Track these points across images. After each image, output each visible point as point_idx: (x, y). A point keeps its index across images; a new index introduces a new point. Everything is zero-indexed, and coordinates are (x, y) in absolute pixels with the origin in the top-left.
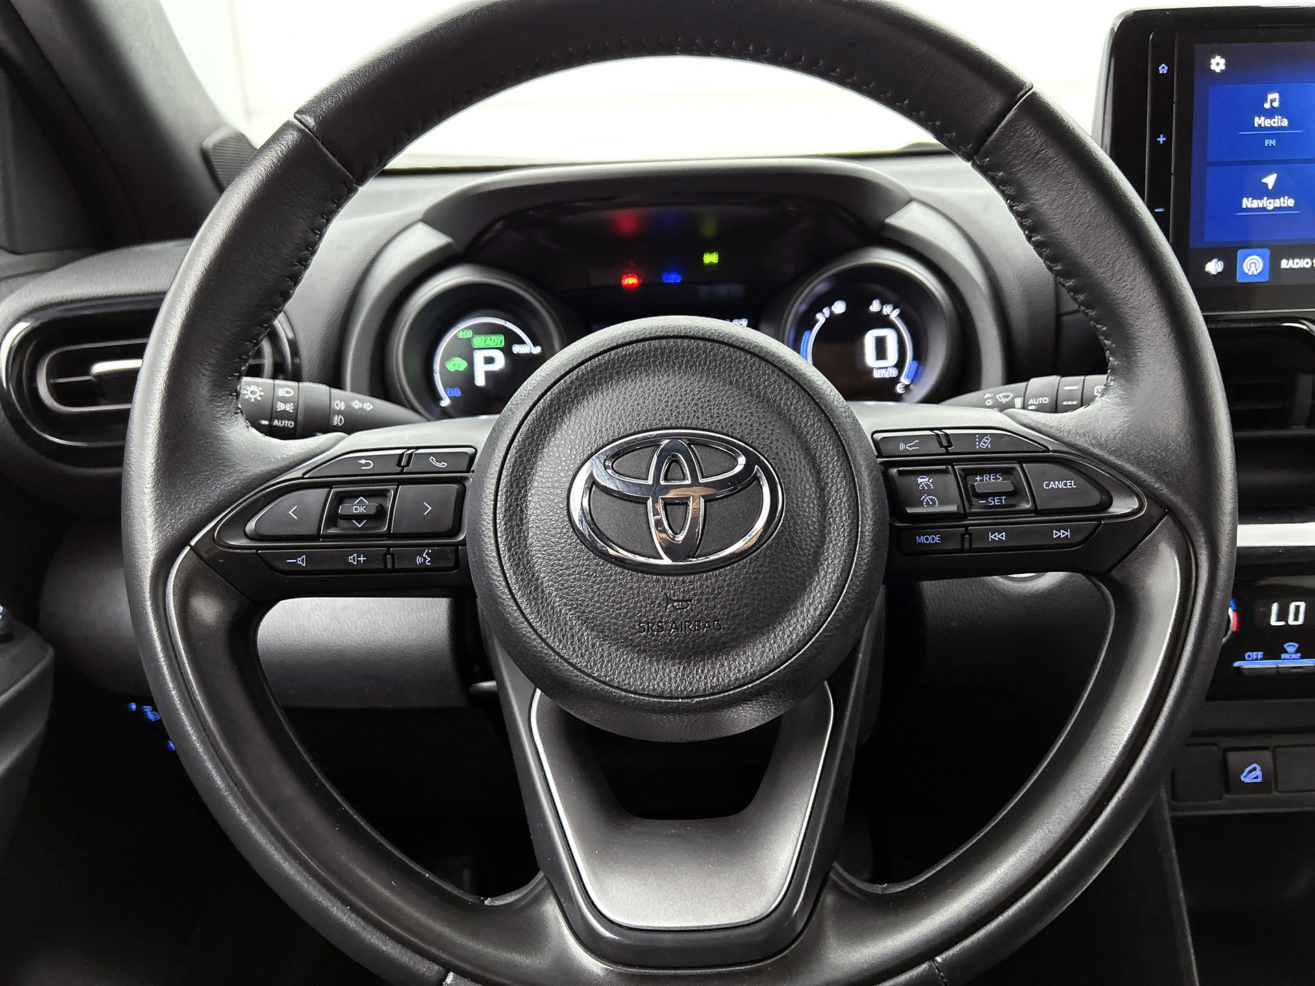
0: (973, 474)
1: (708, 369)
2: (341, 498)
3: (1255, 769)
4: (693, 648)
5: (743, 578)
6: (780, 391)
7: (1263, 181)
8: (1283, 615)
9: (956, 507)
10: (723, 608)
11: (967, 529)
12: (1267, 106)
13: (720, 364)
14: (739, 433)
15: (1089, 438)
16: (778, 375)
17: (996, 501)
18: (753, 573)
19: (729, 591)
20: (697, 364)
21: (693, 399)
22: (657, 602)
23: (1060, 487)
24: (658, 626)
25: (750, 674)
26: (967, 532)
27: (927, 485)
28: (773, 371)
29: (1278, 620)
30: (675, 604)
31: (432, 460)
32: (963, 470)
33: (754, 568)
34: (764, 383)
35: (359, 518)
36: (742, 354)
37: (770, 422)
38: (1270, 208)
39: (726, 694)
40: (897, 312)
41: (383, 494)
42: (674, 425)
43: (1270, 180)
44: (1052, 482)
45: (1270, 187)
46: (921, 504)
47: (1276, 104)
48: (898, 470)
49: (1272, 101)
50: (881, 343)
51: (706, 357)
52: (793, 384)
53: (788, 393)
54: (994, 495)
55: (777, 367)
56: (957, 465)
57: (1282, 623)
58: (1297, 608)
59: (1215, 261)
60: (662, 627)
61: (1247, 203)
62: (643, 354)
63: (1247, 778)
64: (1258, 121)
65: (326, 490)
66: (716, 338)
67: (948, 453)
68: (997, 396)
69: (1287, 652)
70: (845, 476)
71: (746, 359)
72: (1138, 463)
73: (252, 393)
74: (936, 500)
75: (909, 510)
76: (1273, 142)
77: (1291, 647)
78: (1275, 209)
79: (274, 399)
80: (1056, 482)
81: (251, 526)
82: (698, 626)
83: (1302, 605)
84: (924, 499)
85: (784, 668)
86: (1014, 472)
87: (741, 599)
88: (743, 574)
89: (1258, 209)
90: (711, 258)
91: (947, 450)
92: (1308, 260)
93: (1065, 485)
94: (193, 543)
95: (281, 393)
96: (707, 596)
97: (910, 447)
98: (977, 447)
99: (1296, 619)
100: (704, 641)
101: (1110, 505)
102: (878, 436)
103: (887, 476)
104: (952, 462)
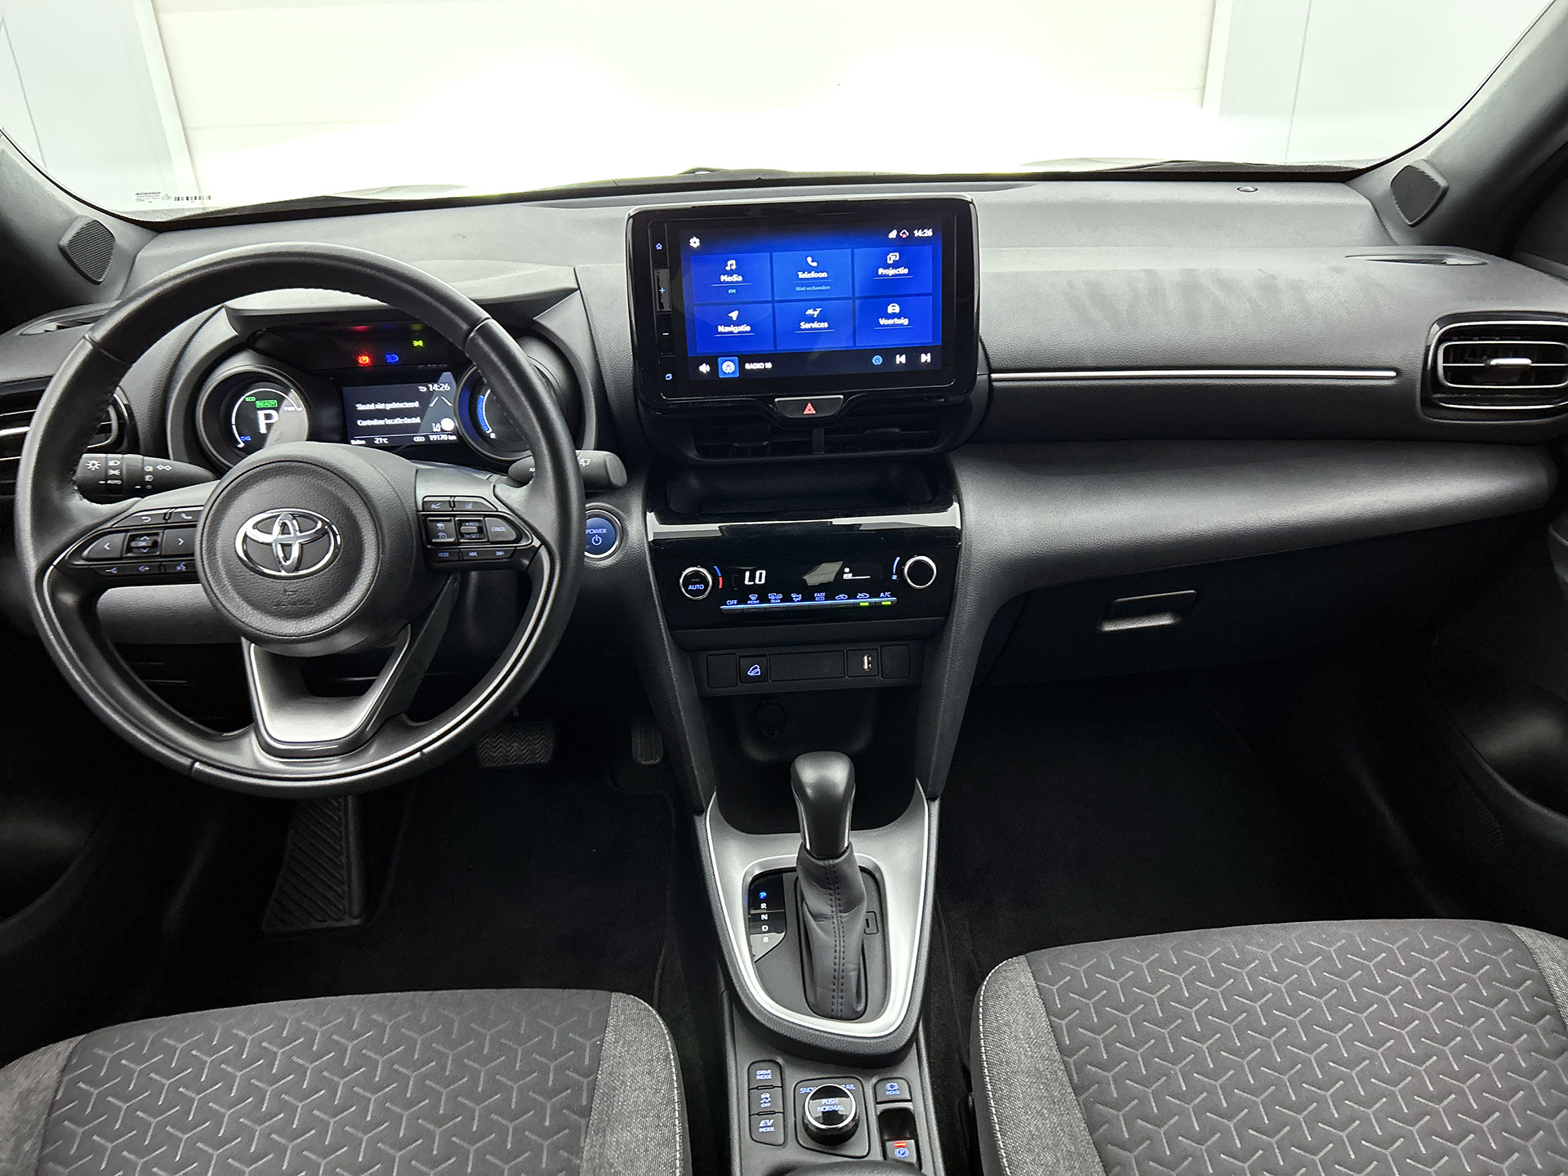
0: (463, 522)
2: (133, 538)
3: (756, 668)
4: (300, 614)
5: (322, 581)
7: (730, 315)
8: (752, 578)
9: (454, 539)
10: (312, 595)
11: (460, 550)
12: (728, 268)
14: (319, 511)
17: (473, 536)
18: (327, 578)
19: (315, 587)
21: (297, 493)
22: (281, 592)
23: (500, 530)
26: (460, 552)
27: (441, 527)
28: (338, 479)
29: (749, 581)
30: (289, 594)
31: (183, 515)
32: (458, 520)
35: (144, 548)
36: (322, 470)
37: (337, 506)
38: (736, 331)
39: (315, 634)
41: (157, 534)
42: (286, 507)
43: (734, 315)
44: (496, 528)
45: (734, 319)
46: (438, 537)
47: (734, 267)
48: (430, 519)
49: (731, 265)
54: (472, 533)
57: (752, 583)
58: (761, 574)
59: (704, 365)
60: (283, 603)
61: (721, 329)
63: (751, 673)
64: (723, 278)
65: (124, 534)
66: (309, 461)
67: (453, 511)
69: (751, 600)
71: (324, 472)
73: (93, 465)
74: (445, 535)
75: (433, 540)
76: (734, 291)
77: (753, 597)
78: (739, 332)
79: (108, 468)
81: (86, 553)
82: (302, 603)
83: (764, 573)
84: (440, 534)
86: (481, 521)
87: (322, 590)
88: (323, 578)
89: (728, 333)
90: (418, 343)
91: (452, 509)
92: (762, 364)
94: (55, 563)
95: (111, 463)
96: (302, 590)
97: (437, 506)
98: (467, 508)
99: (760, 580)
101: (521, 540)
102: (426, 499)
103: (425, 522)
104: (455, 516)
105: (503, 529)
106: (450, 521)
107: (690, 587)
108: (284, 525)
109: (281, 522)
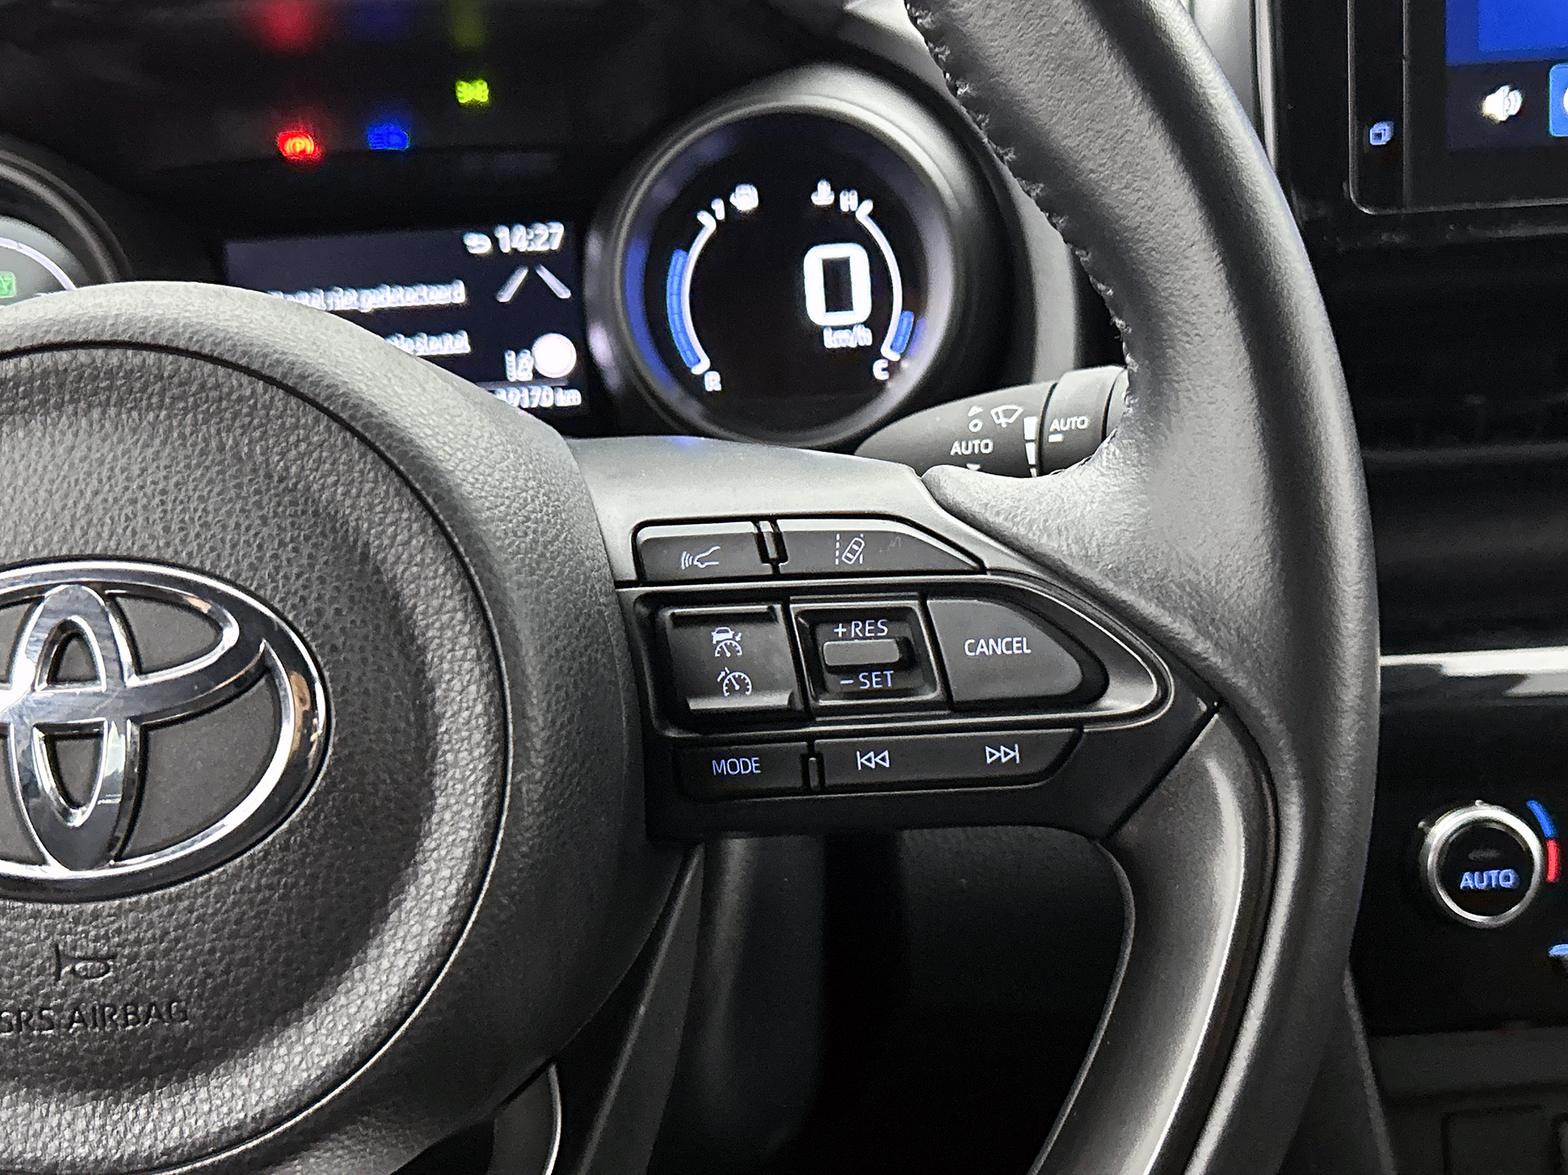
0: (827, 622)
1: (168, 417)
4: (124, 1065)
5: (235, 904)
6: (333, 464)
9: (787, 696)
10: (188, 971)
11: (811, 745)
13: (196, 406)
14: (228, 566)
15: (1067, 539)
16: (328, 428)
17: (874, 680)
18: (258, 889)
19: (201, 933)
20: (144, 403)
21: (127, 488)
22: (35, 965)
23: (999, 652)
24: (41, 1017)
25: (253, 1118)
26: (813, 751)
27: (730, 647)
28: (317, 421)
30: (78, 967)
32: (803, 614)
33: (260, 879)
34: (297, 446)
36: (245, 379)
37: (307, 539)
39: (198, 1165)
40: (868, 206)
42: (76, 552)
44: (982, 642)
46: (715, 690)
48: (673, 614)
50: (836, 275)
51: (163, 390)
52: (363, 448)
53: (350, 470)
54: (869, 668)
55: (326, 411)
56: (795, 602)
59: (1505, 89)
60: (49, 1019)
62: (16, 386)
66: (182, 344)
67: (777, 576)
68: (993, 412)
70: (479, 658)
71: (253, 392)
72: (1162, 597)
74: (748, 680)
75: (694, 705)
80: (991, 642)
82: (135, 1013)
84: (724, 678)
85: (330, 1102)
86: (909, 617)
87: (233, 950)
88: (235, 892)
90: (472, 92)
91: (776, 568)
93: (1009, 646)
96: (151, 947)
97: (701, 561)
98: (837, 561)
100: (148, 1047)
101: (1102, 690)
102: (646, 534)
103: (652, 630)
104: (784, 596)
105: (1020, 646)
106: (768, 618)
107: (1468, 881)
108: (66, 636)
109: (53, 622)
